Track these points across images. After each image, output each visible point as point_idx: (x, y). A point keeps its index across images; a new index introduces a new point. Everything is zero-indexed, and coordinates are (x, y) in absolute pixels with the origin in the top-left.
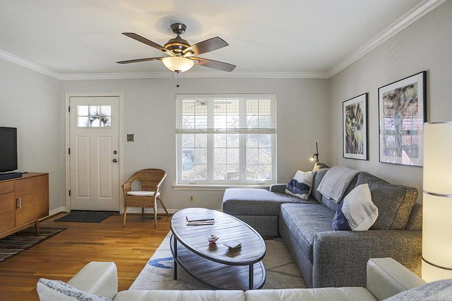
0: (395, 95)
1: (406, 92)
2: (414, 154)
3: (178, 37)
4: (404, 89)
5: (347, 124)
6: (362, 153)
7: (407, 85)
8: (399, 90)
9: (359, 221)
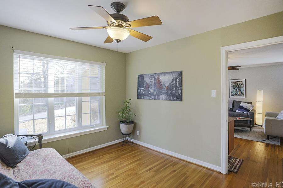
7: (240, 81)
9: (251, 109)
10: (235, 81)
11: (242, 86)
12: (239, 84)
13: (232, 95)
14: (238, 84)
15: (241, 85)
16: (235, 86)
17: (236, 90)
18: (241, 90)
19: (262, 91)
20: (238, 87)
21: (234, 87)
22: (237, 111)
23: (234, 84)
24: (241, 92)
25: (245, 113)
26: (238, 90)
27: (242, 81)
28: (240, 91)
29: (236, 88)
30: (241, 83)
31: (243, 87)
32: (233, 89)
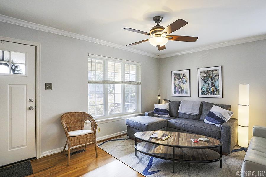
0: (207, 72)
1: (213, 72)
2: (217, 94)
3: (158, 25)
4: (212, 71)
5: (175, 81)
6: (187, 94)
7: (214, 69)
8: (210, 70)
9: (227, 118)
10: (206, 70)
11: (216, 78)
12: (213, 75)
13: (202, 93)
14: (211, 75)
15: (216, 76)
16: (206, 78)
17: (208, 85)
18: (216, 85)
19: (248, 86)
20: (211, 79)
21: (205, 80)
22: (206, 121)
23: (205, 75)
24: (216, 89)
25: (217, 125)
26: (210, 84)
27: (216, 70)
28: (214, 86)
29: (208, 82)
30: (215, 72)
31: (218, 79)
32: (204, 84)
